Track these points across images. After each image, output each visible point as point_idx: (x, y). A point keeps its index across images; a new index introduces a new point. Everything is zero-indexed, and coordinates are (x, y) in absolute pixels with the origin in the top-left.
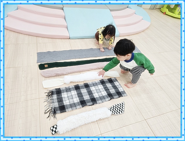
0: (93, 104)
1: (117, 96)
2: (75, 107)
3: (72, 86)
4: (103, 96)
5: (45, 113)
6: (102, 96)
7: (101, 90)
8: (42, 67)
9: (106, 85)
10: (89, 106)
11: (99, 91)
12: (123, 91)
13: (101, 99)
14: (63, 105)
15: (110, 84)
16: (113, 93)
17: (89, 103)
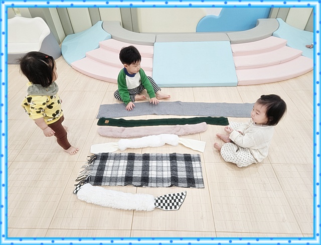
0: (141, 186)
1: (186, 185)
2: (115, 183)
3: (126, 153)
4: (163, 178)
5: (77, 180)
6: (160, 178)
7: (165, 169)
8: (102, 122)
9: (176, 162)
10: (135, 186)
11: (160, 169)
12: (200, 179)
13: (157, 181)
14: (102, 175)
15: (184, 162)
16: (182, 178)
17: (136, 183)
